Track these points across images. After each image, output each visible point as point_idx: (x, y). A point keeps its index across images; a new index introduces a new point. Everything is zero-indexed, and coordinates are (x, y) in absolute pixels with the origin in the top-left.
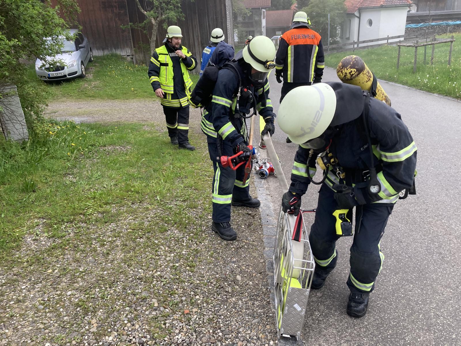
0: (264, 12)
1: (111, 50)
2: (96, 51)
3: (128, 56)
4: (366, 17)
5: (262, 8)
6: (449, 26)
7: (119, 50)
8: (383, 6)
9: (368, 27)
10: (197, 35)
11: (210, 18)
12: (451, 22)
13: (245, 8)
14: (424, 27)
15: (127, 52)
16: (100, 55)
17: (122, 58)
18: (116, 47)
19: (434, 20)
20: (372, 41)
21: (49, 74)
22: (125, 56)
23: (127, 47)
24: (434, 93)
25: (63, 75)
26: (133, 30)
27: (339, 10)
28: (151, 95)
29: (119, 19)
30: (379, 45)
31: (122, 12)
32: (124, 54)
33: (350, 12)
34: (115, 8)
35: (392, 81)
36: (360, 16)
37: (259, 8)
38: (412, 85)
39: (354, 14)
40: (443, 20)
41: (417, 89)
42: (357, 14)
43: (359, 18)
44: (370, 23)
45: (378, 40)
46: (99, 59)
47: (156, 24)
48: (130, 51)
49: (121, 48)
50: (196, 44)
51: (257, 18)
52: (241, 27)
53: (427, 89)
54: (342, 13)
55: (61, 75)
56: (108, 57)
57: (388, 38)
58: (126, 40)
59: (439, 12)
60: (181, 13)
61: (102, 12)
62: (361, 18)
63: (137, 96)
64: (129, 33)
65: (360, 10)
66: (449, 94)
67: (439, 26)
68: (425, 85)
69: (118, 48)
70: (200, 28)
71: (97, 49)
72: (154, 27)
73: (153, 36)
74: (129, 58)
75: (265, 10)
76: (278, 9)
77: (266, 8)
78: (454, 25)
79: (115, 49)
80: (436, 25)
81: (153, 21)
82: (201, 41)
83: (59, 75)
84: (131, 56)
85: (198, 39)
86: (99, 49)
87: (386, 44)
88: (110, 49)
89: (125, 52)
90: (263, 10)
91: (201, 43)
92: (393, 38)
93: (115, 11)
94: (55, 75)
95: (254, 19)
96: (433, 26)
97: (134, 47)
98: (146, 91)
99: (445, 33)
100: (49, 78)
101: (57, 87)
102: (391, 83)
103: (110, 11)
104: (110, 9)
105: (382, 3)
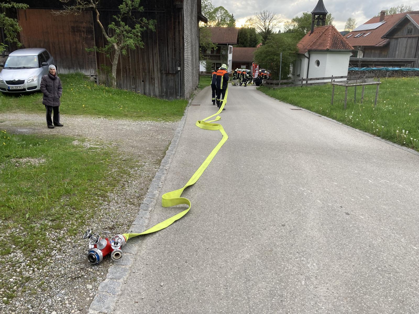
0: (231, 48)
1: (77, 69)
2: (63, 70)
3: (92, 76)
4: (314, 58)
5: (229, 44)
6: (388, 71)
7: (84, 70)
8: (329, 50)
9: (316, 67)
10: (157, 62)
11: (169, 48)
12: (390, 68)
13: (212, 43)
14: (366, 71)
15: (92, 72)
16: (65, 74)
17: (85, 77)
18: (82, 67)
19: (376, 65)
20: (318, 79)
21: (9, 87)
22: (88, 76)
23: (92, 68)
24: (356, 128)
25: (22, 88)
26: (98, 53)
27: (292, 50)
28: (99, 113)
29: (86, 43)
30: (325, 83)
31: (89, 37)
32: (88, 74)
33: (301, 53)
34: (82, 33)
35: (325, 115)
36: (309, 57)
37: (226, 44)
38: (340, 120)
39: (304, 55)
40: (384, 65)
41: (344, 123)
42: (307, 54)
43: (309, 58)
44: (318, 63)
45: (324, 78)
46: (64, 77)
47: (118, 50)
48: (94, 72)
49: (86, 68)
50: (155, 70)
51: (224, 53)
52: (209, 59)
53: (351, 124)
54: (294, 54)
55: (20, 88)
56: (72, 75)
57: (332, 78)
58: (91, 62)
59: (381, 59)
60: (141, 41)
61: (71, 36)
62: (311, 59)
63: (86, 113)
64: (94, 55)
65: (310, 52)
66: (368, 130)
67: (380, 70)
68: (350, 121)
69: (83, 68)
70: (160, 56)
71: (64, 68)
72: (116, 52)
73: (114, 60)
74: (92, 78)
75: (232, 46)
76: (245, 47)
77: (233, 44)
78: (393, 71)
79: (80, 69)
80: (377, 70)
81: (116, 47)
82: (160, 68)
83: (19, 88)
84: (94, 76)
85: (157, 66)
86: (66, 68)
87: (329, 82)
88: (75, 69)
89: (89, 73)
90: (230, 46)
91: (160, 69)
92: (336, 78)
93: (83, 35)
94: (14, 88)
95: (222, 53)
96: (374, 70)
97: (98, 68)
98: (95, 108)
99: (384, 77)
100: (9, 90)
101: (16, 99)
102: (323, 117)
103: (78, 34)
104: (78, 33)
105: (328, 47)
